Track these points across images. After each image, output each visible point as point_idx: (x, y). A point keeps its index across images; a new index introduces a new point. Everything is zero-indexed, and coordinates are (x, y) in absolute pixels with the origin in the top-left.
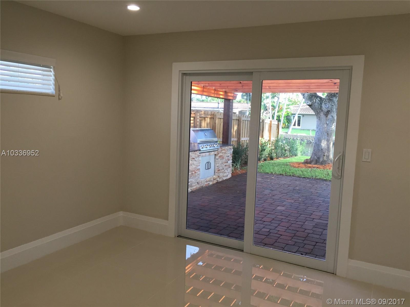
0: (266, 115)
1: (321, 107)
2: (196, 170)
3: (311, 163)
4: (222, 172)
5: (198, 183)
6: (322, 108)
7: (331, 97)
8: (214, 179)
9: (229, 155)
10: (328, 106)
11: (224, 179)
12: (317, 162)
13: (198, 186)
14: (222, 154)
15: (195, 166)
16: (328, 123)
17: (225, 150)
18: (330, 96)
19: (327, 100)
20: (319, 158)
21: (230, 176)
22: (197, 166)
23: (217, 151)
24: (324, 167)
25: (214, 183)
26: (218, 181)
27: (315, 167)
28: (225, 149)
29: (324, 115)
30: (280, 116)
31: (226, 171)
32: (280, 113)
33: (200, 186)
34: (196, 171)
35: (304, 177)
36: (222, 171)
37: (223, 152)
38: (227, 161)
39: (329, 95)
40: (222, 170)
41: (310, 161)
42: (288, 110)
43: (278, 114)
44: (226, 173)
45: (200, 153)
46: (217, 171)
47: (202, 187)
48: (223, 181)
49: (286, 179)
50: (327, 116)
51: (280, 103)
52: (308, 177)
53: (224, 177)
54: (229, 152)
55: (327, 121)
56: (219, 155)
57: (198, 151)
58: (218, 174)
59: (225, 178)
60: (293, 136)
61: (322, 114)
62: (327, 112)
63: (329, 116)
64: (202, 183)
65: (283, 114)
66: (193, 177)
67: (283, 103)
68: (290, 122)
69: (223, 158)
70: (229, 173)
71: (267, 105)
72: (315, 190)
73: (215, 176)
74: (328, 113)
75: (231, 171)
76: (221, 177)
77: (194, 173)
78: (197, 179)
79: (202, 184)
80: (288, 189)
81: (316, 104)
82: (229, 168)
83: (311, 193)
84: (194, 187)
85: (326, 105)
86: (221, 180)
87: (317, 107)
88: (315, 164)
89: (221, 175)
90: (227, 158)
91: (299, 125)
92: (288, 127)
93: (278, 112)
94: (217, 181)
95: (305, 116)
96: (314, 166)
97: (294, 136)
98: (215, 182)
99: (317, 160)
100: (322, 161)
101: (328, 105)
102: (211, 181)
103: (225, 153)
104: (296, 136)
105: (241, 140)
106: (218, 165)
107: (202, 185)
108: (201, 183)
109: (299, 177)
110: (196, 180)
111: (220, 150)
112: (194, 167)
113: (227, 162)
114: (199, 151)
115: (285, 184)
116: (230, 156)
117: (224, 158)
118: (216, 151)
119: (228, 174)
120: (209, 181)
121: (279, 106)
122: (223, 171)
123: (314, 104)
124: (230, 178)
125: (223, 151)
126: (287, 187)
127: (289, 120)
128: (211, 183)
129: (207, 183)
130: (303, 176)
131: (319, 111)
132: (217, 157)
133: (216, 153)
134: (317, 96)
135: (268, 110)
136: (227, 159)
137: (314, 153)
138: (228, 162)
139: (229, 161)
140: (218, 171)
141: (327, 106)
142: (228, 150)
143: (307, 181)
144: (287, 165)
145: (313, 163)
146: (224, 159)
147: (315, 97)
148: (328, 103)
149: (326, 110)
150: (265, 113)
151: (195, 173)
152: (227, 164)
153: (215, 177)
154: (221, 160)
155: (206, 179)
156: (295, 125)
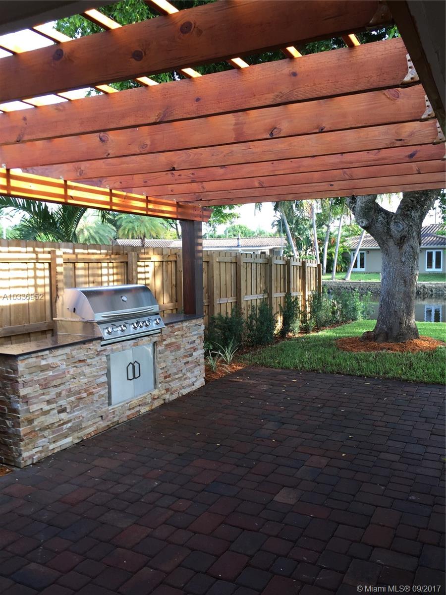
0: (311, 253)
1: (389, 229)
2: (94, 388)
3: (377, 339)
4: (177, 379)
5: (102, 417)
6: (390, 231)
7: (407, 211)
8: (154, 399)
9: (194, 338)
10: (402, 228)
11: (184, 394)
12: (387, 338)
13: (103, 424)
14: (173, 340)
15: (89, 377)
16: (403, 259)
17: (182, 330)
18: (405, 208)
19: (399, 216)
20: (390, 329)
21: (200, 383)
22: (95, 376)
23: (159, 334)
24: (401, 346)
25: (153, 407)
26: (167, 401)
27: (384, 348)
28: (183, 327)
29: (396, 246)
30: (333, 254)
31: (189, 374)
32: (333, 250)
33: (109, 423)
34: (94, 390)
35: (361, 376)
36: (177, 376)
37: (177, 335)
38: (189, 353)
39: (403, 206)
40: (176, 374)
41: (375, 335)
42: (344, 243)
43: (329, 251)
44: (190, 379)
45: (102, 346)
46: (160, 379)
47: (117, 423)
48: (182, 399)
49: (322, 382)
50: (401, 248)
51: (331, 234)
52: (368, 373)
53: (183, 388)
54: (196, 332)
55: (402, 256)
56: (164, 343)
57: (94, 342)
58: (167, 384)
59: (185, 392)
60: (354, 284)
61: (391, 243)
62: (401, 239)
63: (406, 247)
64: (116, 413)
65: (337, 250)
66: (81, 406)
67: (335, 234)
68: (348, 262)
69: (179, 348)
70: (196, 377)
71: (313, 239)
72: (382, 414)
73: (157, 390)
74: (404, 241)
75: (203, 371)
76: (175, 391)
77: (85, 395)
78: (98, 407)
79: (114, 417)
80: (320, 417)
81: (379, 225)
82: (198, 367)
83: (373, 425)
84: (91, 430)
85: (397, 226)
86: (175, 397)
87: (381, 230)
88: (383, 341)
89: (175, 385)
90: (188, 346)
91: (362, 266)
92: (346, 270)
93: (329, 248)
94: (164, 400)
95: (371, 253)
96: (382, 345)
97: (356, 284)
98: (157, 404)
99: (387, 334)
100: (399, 335)
101: (402, 225)
102: (145, 404)
103: (182, 335)
104: (359, 284)
105: (242, 301)
106: (163, 365)
107: (116, 419)
108: (114, 414)
109: (351, 375)
110: (95, 411)
111: (167, 330)
112: (86, 380)
113: (191, 355)
114: (99, 341)
115: (317, 398)
116: (198, 341)
117: (181, 347)
118: (155, 335)
119: (194, 379)
120: (139, 405)
121: (330, 239)
122: (180, 375)
123: (374, 224)
124: (199, 389)
125: (175, 334)
126: (320, 408)
127: (347, 260)
128: (144, 410)
129: (133, 411)
130: (358, 373)
131: (384, 238)
132: (160, 348)
133: (155, 339)
134: (380, 209)
135: (313, 245)
136: (190, 348)
137: (381, 321)
138: (194, 354)
139: (194, 351)
140: (166, 377)
141: (399, 227)
142: (191, 330)
143: (367, 386)
144: (330, 345)
145: (380, 338)
146: (182, 350)
147: (375, 211)
148: (401, 222)
149: (398, 236)
150: (309, 250)
151: (92, 393)
152: (190, 359)
153: (156, 392)
154: (174, 353)
155: (127, 403)
156: (355, 266)
